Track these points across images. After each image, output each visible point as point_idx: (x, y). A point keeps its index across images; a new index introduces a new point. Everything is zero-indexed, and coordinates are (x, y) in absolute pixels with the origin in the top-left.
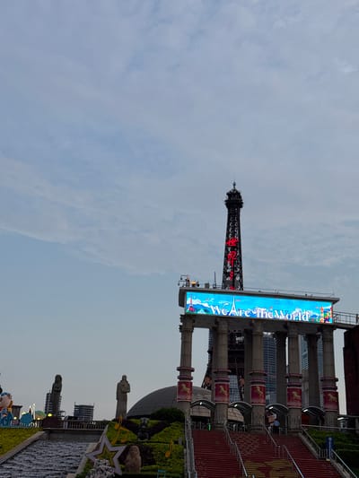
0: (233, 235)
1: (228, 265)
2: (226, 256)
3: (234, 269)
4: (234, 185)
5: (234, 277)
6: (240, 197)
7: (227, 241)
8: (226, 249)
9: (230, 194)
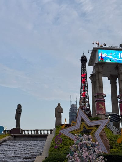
0: (84, 72)
1: (82, 84)
2: (81, 81)
3: (84, 85)
4: (84, 54)
5: (85, 89)
6: (86, 58)
7: (82, 75)
8: (81, 78)
9: (82, 57)
